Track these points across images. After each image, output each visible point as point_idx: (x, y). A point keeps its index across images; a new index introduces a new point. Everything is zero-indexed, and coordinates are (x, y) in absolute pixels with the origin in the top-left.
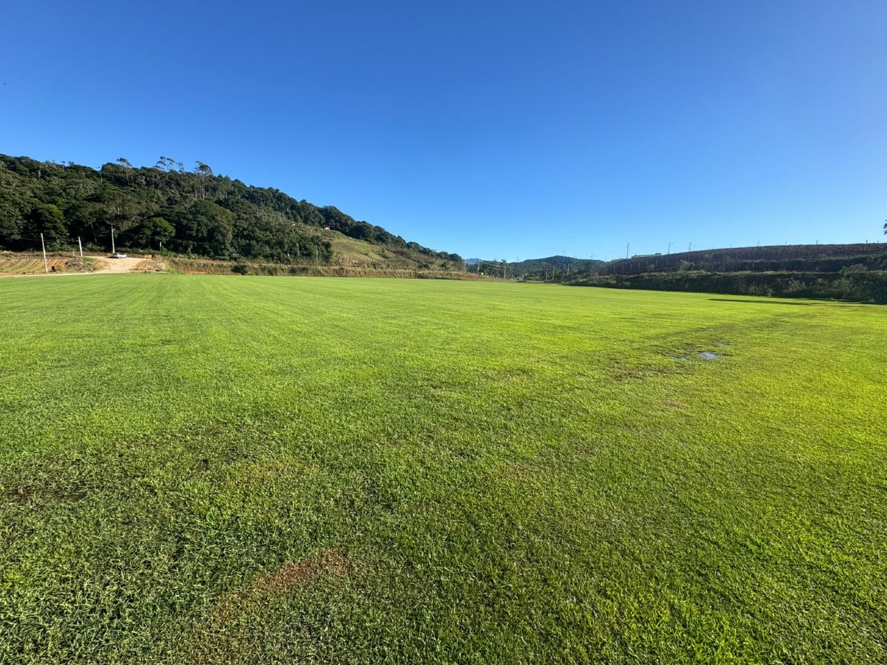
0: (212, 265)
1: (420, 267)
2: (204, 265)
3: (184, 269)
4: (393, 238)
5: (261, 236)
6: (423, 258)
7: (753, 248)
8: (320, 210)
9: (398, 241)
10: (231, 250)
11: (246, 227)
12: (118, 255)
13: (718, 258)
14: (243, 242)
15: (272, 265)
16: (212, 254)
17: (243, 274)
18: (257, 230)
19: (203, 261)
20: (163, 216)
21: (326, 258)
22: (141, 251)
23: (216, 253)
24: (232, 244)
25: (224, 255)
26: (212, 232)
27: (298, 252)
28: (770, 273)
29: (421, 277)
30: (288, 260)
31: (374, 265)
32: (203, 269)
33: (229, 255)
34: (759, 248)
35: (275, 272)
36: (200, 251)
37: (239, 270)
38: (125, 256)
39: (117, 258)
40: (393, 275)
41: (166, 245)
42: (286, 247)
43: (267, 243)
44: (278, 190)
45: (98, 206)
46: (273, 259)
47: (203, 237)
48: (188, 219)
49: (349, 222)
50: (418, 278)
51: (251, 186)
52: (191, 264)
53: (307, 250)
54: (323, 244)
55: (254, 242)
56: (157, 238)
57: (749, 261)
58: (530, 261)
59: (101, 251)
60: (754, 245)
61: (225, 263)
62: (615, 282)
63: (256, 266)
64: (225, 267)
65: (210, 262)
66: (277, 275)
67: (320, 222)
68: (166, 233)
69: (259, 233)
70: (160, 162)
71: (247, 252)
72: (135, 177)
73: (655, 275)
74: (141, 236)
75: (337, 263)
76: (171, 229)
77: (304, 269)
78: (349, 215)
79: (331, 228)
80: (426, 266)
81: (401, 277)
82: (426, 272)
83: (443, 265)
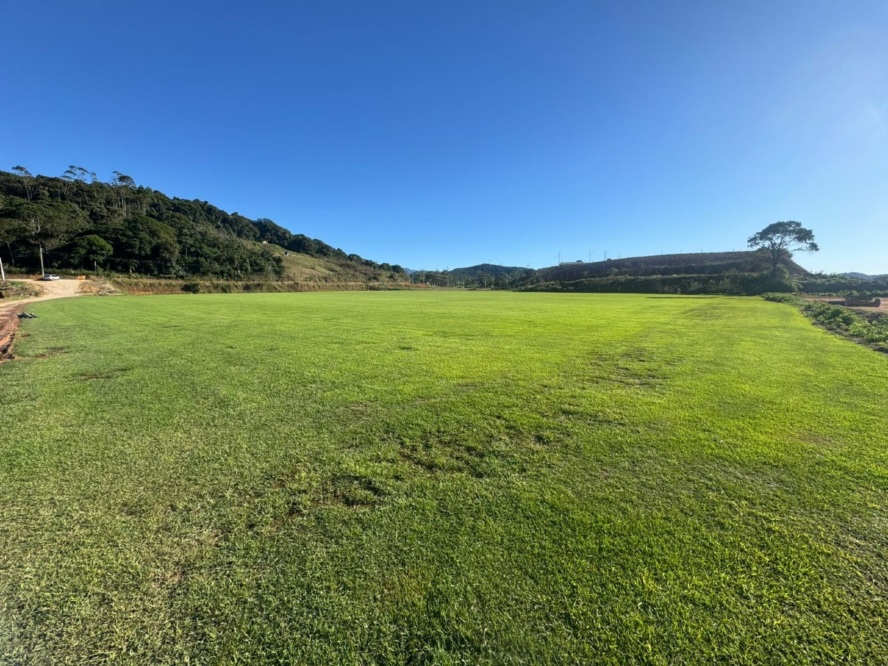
0: (160, 284)
1: (370, 279)
2: (151, 285)
3: (129, 290)
4: (334, 251)
5: (209, 252)
6: (370, 270)
7: (658, 256)
8: (254, 224)
9: (339, 253)
10: (178, 267)
11: (192, 243)
12: (51, 278)
13: (634, 265)
14: (190, 259)
15: (222, 282)
16: (156, 273)
17: (194, 293)
18: (205, 247)
19: (147, 280)
20: (97, 232)
21: (278, 273)
22: (73, 272)
23: (160, 272)
24: (178, 262)
25: (170, 273)
26: (156, 250)
27: (249, 268)
28: (675, 276)
29: (373, 288)
30: (239, 277)
31: (326, 279)
32: (150, 289)
33: (175, 274)
34: (663, 256)
35: (229, 289)
36: (144, 270)
37: (188, 289)
38: (58, 278)
39: (50, 280)
40: (346, 288)
41: (103, 265)
42: (236, 263)
43: (217, 259)
44: (206, 202)
45: (16, 223)
46: (223, 277)
47: (147, 255)
48: (128, 236)
49: (287, 235)
50: (371, 290)
51: (175, 198)
52: (136, 284)
53: (258, 265)
54: (274, 259)
55: (202, 259)
56: (92, 256)
57: (657, 267)
58: (459, 269)
59: (22, 273)
60: (659, 254)
61: (174, 282)
62: (560, 287)
63: (208, 284)
64: (174, 286)
65: (156, 281)
66: (231, 292)
67: (254, 236)
68: (104, 252)
69: (206, 249)
70: (67, 172)
71: (195, 269)
72: (35, 187)
73: (592, 281)
74: (72, 255)
75: (289, 278)
76: (109, 248)
77: (258, 285)
78: (285, 228)
79: (269, 242)
80: (375, 278)
81: (353, 290)
82: (376, 284)
83: (391, 277)
